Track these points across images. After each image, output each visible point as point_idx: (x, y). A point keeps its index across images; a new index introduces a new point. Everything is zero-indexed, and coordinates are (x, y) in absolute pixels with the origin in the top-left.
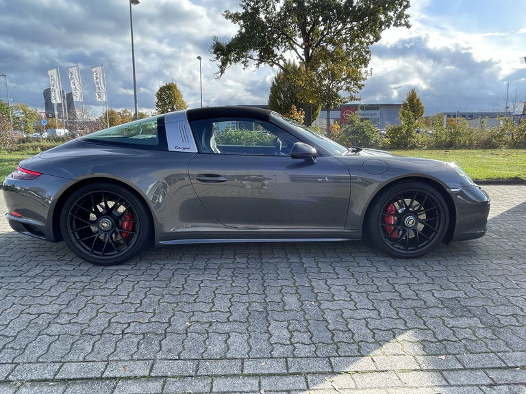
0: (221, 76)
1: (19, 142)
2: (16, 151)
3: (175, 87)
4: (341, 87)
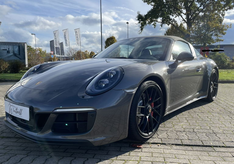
0: (141, 32)
3: (114, 38)
4: (212, 34)
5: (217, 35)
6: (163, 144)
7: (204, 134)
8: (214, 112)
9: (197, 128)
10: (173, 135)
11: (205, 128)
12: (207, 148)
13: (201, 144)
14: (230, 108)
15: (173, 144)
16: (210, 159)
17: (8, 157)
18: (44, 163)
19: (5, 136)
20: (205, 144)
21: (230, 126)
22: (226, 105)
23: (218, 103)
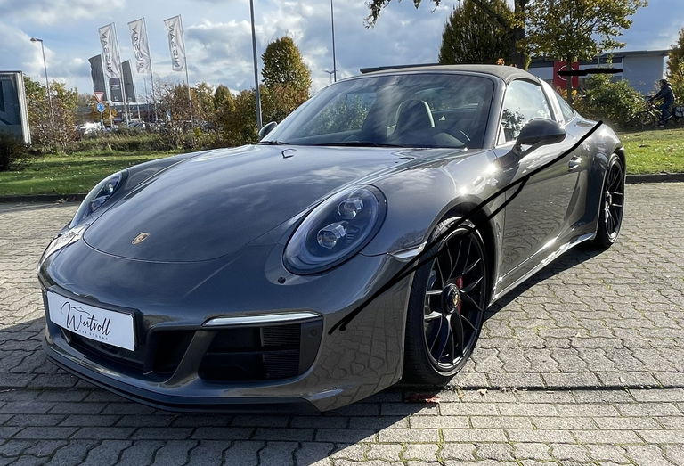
0: (374, 21)
2: (78, 151)
3: (291, 42)
4: (591, 27)
5: (605, 29)
6: (493, 388)
7: (601, 353)
8: (617, 281)
9: (579, 335)
10: (518, 361)
11: (601, 334)
12: (612, 395)
13: (595, 382)
14: (660, 265)
15: (521, 389)
16: (625, 427)
17: (81, 450)
18: (187, 463)
19: (46, 385)
20: (607, 384)
21: (665, 323)
22: (647, 258)
23: (626, 251)
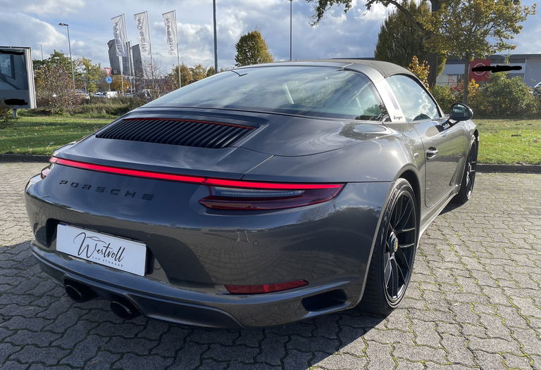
0: (318, 20)
1: (82, 103)
2: (79, 113)
3: (259, 36)
4: (487, 31)
5: (498, 33)
